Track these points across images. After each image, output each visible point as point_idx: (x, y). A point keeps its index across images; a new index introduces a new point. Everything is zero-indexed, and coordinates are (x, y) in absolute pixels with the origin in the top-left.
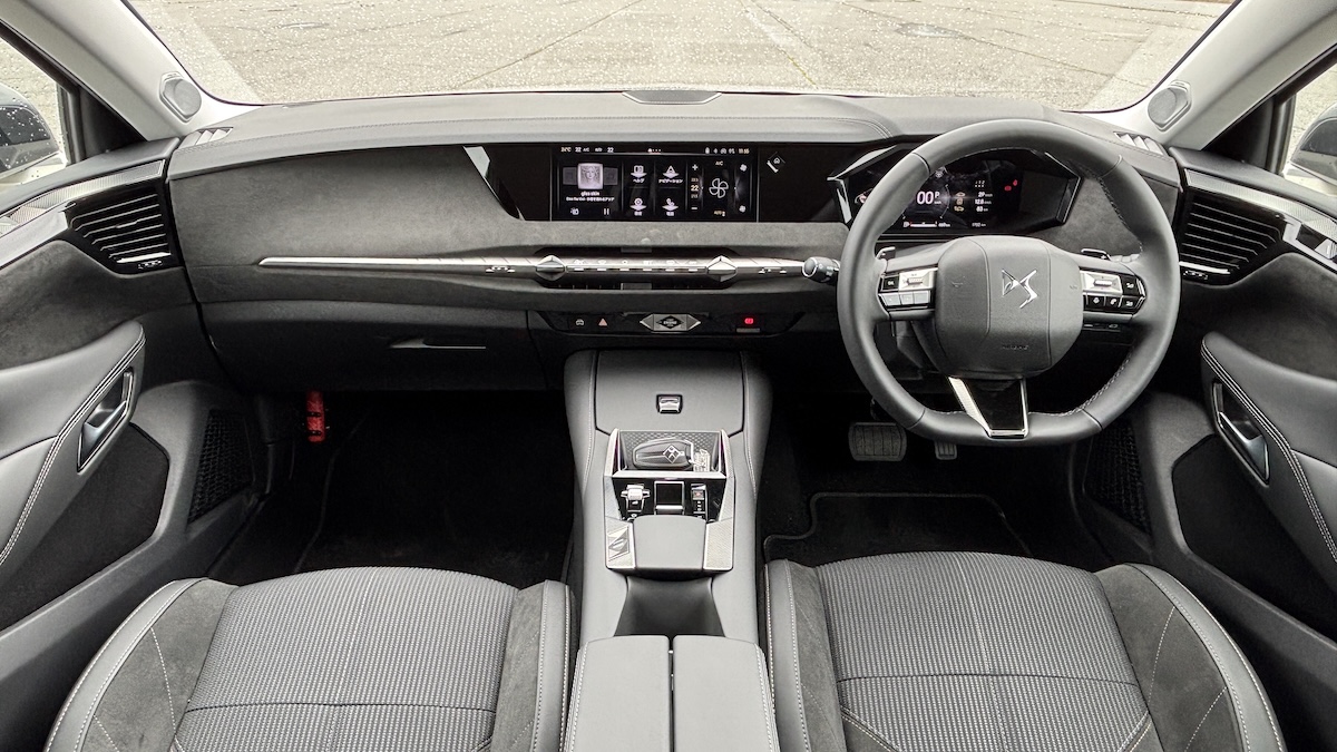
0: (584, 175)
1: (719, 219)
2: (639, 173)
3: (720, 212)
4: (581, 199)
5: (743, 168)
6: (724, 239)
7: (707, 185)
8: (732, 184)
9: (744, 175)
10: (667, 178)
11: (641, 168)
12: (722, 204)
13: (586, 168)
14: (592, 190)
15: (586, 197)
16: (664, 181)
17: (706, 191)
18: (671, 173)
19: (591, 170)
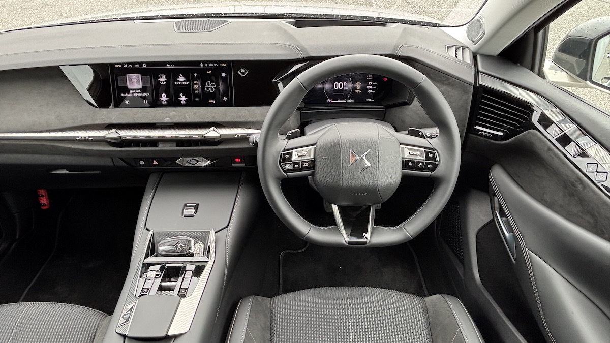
0: (130, 80)
1: (212, 105)
2: (162, 79)
3: (212, 101)
4: (130, 95)
5: (224, 75)
6: (213, 118)
7: (203, 85)
8: (218, 85)
9: (225, 80)
10: (179, 81)
11: (163, 76)
12: (213, 96)
13: (131, 76)
14: (135, 90)
15: (133, 93)
16: (177, 83)
17: (203, 89)
18: (181, 79)
19: (134, 77)
